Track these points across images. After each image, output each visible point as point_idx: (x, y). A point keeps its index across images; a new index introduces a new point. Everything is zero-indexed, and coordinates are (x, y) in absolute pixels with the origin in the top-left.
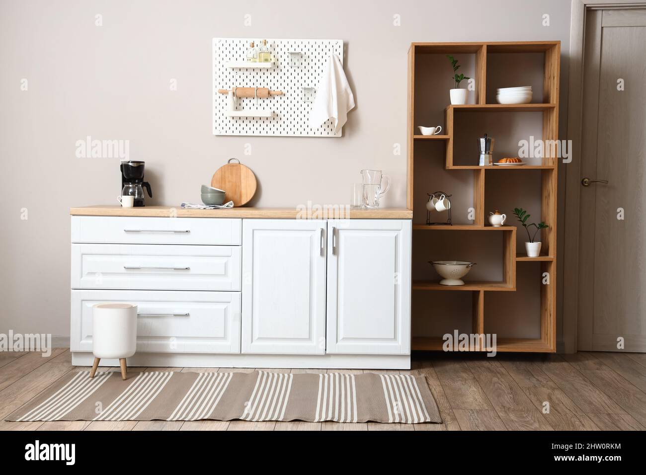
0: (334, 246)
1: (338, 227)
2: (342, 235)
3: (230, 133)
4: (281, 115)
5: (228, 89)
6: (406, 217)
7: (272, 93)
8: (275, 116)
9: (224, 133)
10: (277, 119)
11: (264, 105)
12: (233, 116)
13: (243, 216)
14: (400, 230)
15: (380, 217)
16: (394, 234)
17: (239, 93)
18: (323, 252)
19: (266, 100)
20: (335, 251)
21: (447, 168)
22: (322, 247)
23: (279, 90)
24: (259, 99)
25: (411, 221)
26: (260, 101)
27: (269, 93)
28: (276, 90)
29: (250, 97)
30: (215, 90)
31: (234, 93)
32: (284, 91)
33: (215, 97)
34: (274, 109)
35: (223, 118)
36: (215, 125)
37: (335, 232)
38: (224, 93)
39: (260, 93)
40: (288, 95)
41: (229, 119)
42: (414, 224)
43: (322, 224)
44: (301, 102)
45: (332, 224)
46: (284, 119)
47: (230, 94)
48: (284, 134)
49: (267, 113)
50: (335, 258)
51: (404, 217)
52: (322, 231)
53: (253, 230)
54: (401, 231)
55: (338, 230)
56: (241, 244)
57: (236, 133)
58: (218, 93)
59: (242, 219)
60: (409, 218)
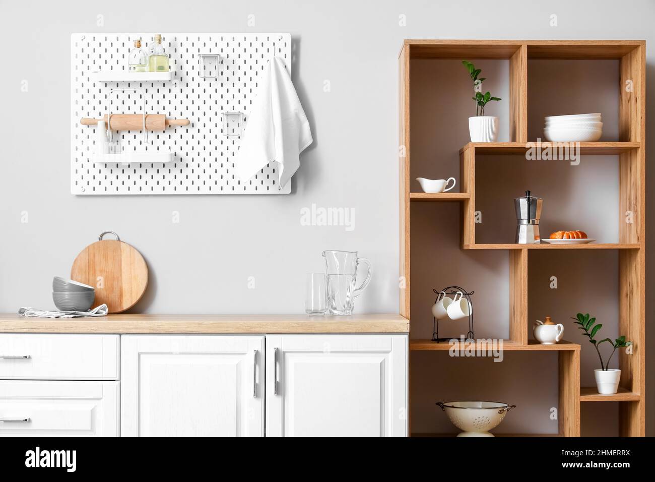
0: (278, 380)
1: (283, 348)
2: (291, 361)
3: (100, 191)
4: (187, 160)
5: (97, 117)
6: (398, 331)
7: (171, 122)
8: (177, 161)
9: (89, 191)
10: (181, 165)
11: (159, 143)
12: (107, 161)
13: (121, 331)
14: (388, 352)
15: (354, 331)
16: (378, 359)
17: (115, 124)
18: (259, 391)
19: (161, 135)
20: (279, 389)
21: (465, 248)
22: (257, 382)
23: (184, 117)
24: (150, 134)
25: (406, 337)
26: (152, 137)
27: (166, 123)
28: (179, 117)
29: (135, 129)
30: (75, 120)
31: (106, 124)
32: (193, 119)
33: (75, 131)
34: (176, 149)
35: (89, 166)
36: (74, 177)
37: (279, 356)
38: (90, 123)
39: (152, 123)
40: (199, 125)
41: (98, 167)
42: (412, 341)
43: (256, 342)
44: (221, 137)
45: (274, 342)
46: (193, 165)
47: (101, 126)
48: (193, 190)
49: (164, 156)
50: (279, 400)
51: (395, 331)
52: (257, 355)
53: (139, 355)
54: (390, 354)
55: (284, 353)
56: (117, 378)
57: (112, 191)
58: (79, 124)
59: (120, 335)
60: (404, 331)
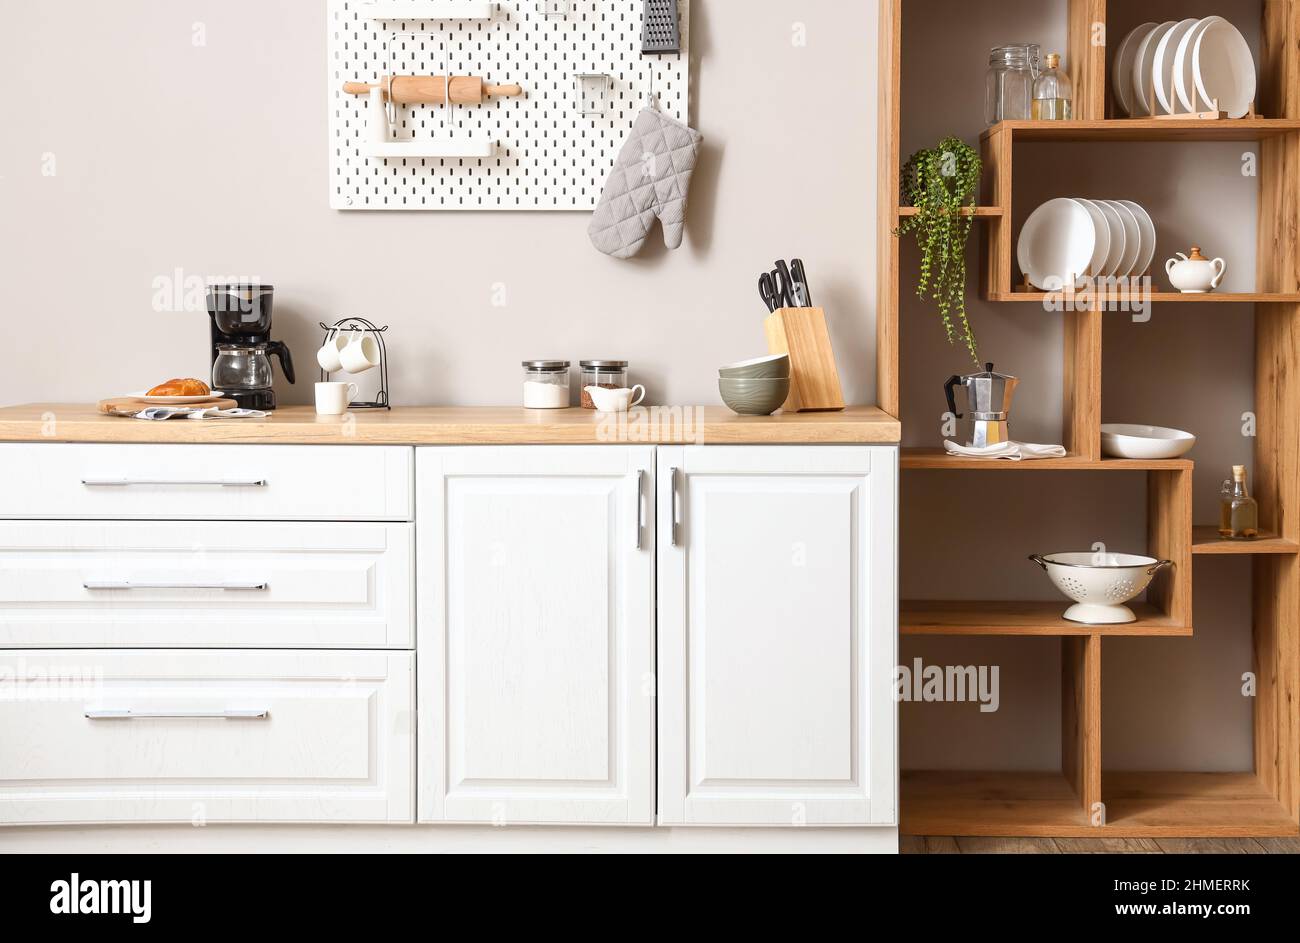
0: (677, 520)
1: (685, 469)
2: (698, 489)
3: (377, 203)
4: (518, 153)
5: (371, 80)
6: (882, 440)
7: (492, 90)
8: (500, 154)
9: (360, 205)
10: (507, 162)
11: (470, 124)
12: (386, 154)
13: (414, 439)
14: (864, 475)
15: (806, 440)
16: (848, 486)
17: (399, 91)
18: (645, 539)
19: (476, 112)
20: (679, 535)
21: (990, 299)
22: (643, 524)
23: (512, 81)
24: (456, 109)
25: (895, 449)
26: (460, 114)
27: (483, 90)
28: (504, 82)
29: (433, 102)
30: (335, 85)
31: (385, 94)
32: (527, 86)
33: (335, 103)
34: (498, 134)
35: (358, 162)
36: (337, 181)
37: (679, 481)
38: (359, 92)
39: (460, 92)
40: (536, 96)
41: (373, 164)
42: (904, 452)
43: (642, 458)
44: (573, 115)
45: (670, 458)
46: (526, 163)
47: (375, 97)
48: (527, 204)
49: (480, 147)
50: (678, 554)
51: (877, 440)
52: (643, 478)
53: (446, 479)
54: (867, 478)
55: (687, 476)
56: (410, 517)
57: (395, 203)
58: (342, 93)
59: (414, 446)
60: (892, 440)
